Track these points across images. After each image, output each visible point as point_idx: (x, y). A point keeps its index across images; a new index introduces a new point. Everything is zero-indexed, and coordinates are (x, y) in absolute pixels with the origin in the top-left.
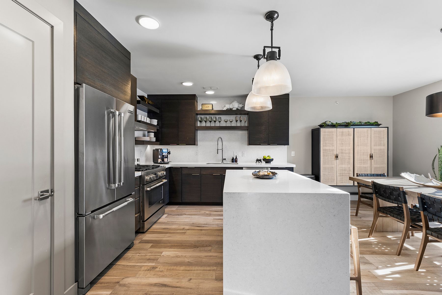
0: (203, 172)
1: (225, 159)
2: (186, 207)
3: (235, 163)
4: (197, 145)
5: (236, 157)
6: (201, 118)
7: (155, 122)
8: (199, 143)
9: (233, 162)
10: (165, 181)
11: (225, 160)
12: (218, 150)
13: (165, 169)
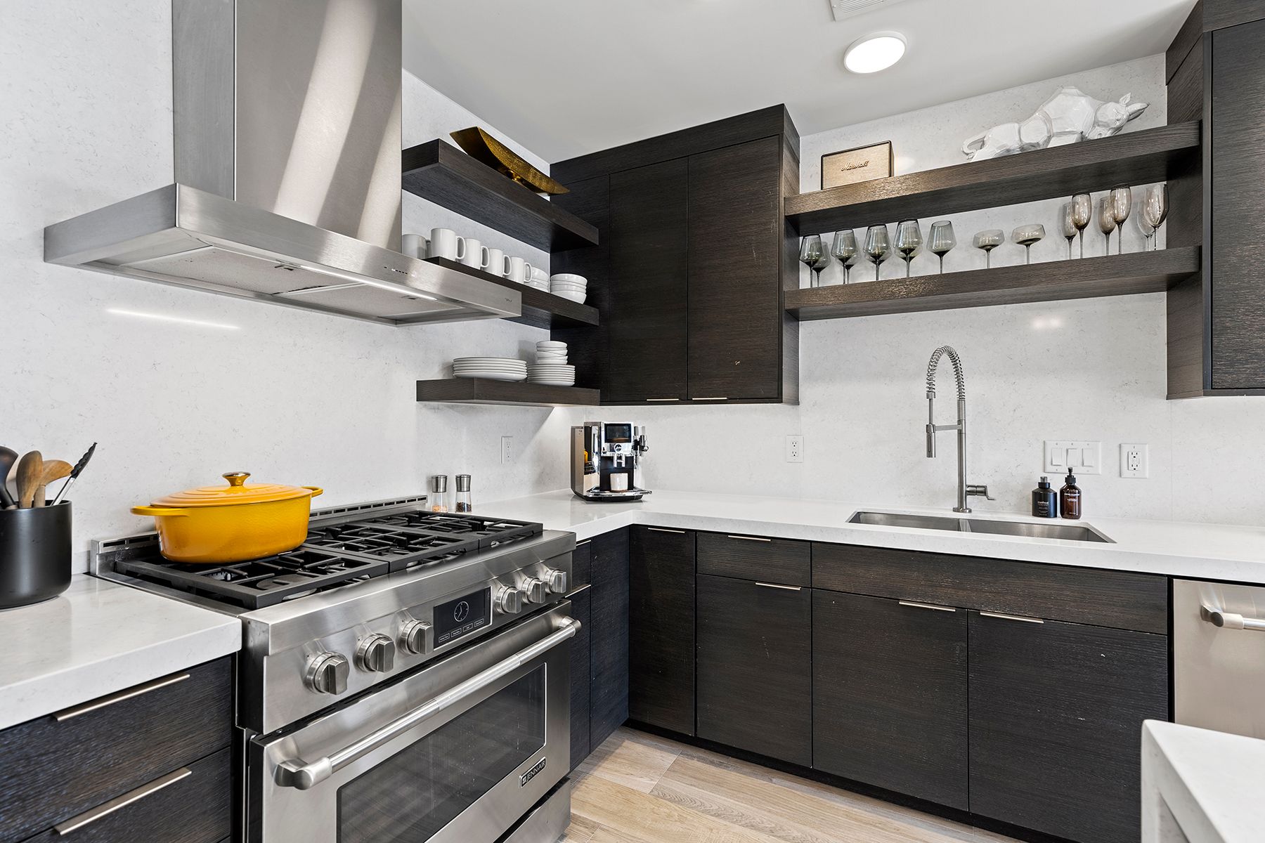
0: (831, 578)
1: (982, 491)
2: (718, 784)
3: (1059, 521)
4: (796, 402)
5: (1070, 480)
6: (821, 248)
7: (574, 288)
8: (805, 391)
9: (1047, 516)
10: (567, 626)
11: (984, 493)
12: (930, 429)
13: (573, 551)
